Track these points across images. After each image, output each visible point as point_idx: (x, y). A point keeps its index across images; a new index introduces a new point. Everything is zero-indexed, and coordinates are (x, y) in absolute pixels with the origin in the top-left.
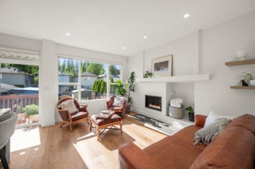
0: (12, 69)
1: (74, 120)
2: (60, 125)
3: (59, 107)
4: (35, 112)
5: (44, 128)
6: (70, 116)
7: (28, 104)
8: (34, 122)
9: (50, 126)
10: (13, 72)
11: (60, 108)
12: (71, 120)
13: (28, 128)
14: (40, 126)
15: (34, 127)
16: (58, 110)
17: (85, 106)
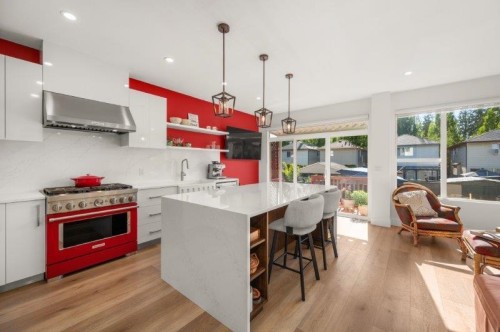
0: (343, 142)
1: (421, 226)
2: (398, 230)
3: (395, 198)
4: (363, 202)
5: (374, 226)
6: (414, 219)
7: (356, 189)
8: (363, 215)
9: (382, 227)
10: (344, 147)
11: (397, 202)
12: (415, 225)
13: (355, 220)
14: (369, 222)
15: (363, 221)
16: (394, 204)
17: (454, 209)
